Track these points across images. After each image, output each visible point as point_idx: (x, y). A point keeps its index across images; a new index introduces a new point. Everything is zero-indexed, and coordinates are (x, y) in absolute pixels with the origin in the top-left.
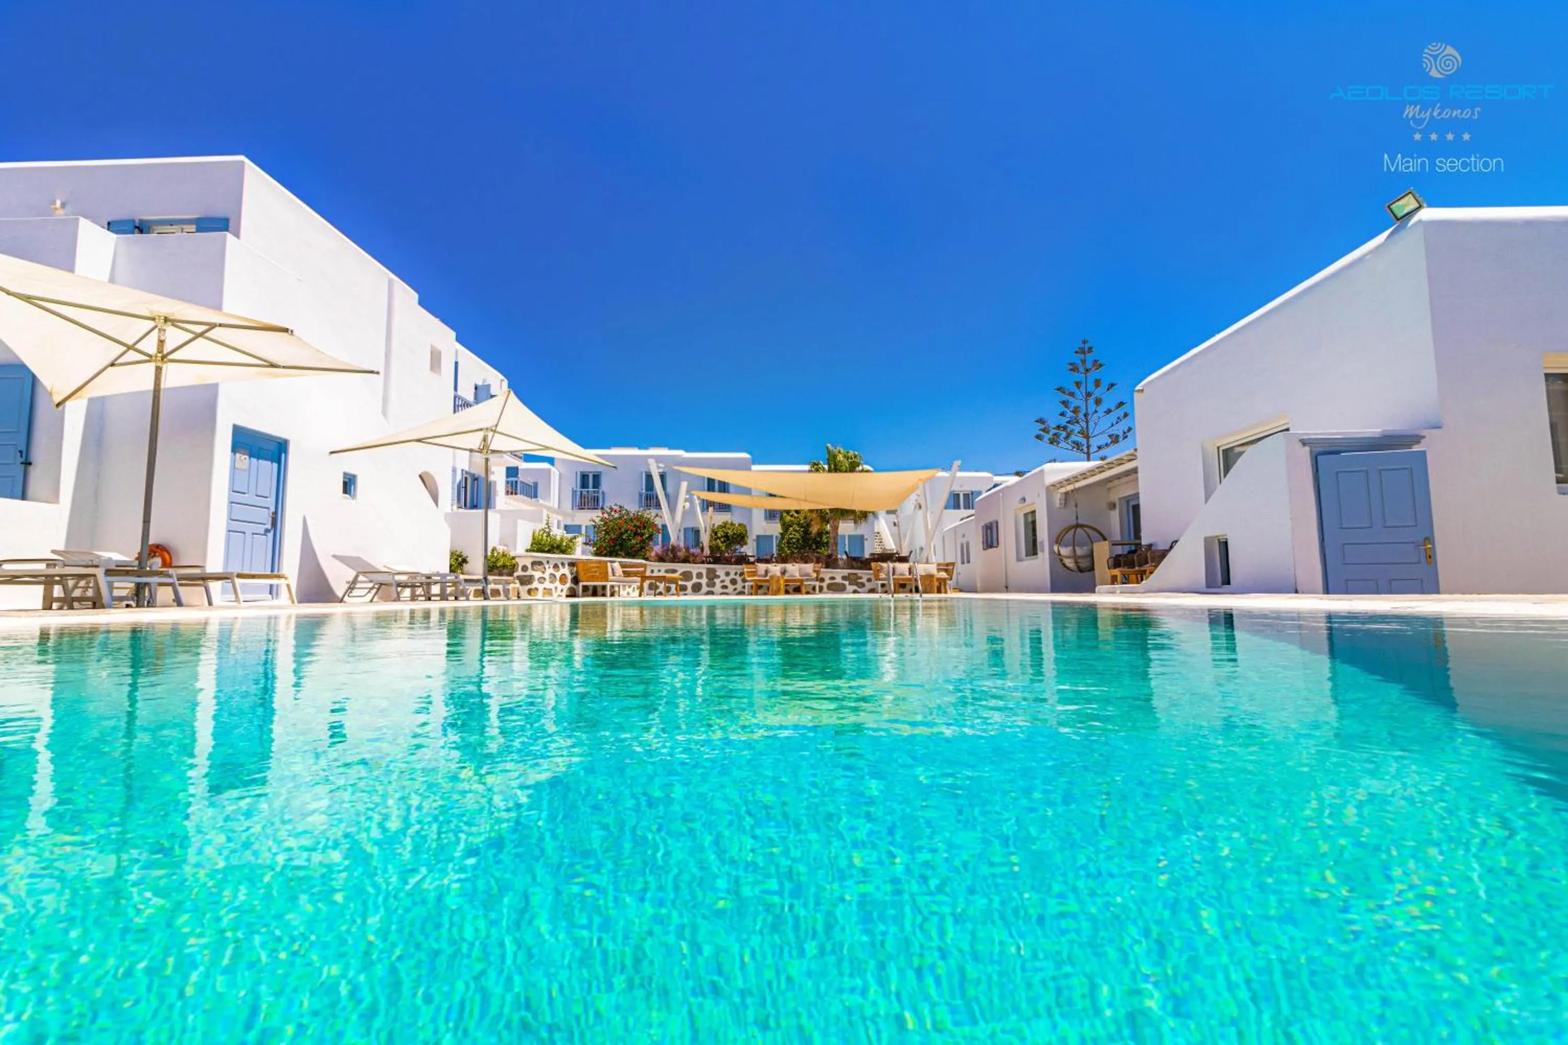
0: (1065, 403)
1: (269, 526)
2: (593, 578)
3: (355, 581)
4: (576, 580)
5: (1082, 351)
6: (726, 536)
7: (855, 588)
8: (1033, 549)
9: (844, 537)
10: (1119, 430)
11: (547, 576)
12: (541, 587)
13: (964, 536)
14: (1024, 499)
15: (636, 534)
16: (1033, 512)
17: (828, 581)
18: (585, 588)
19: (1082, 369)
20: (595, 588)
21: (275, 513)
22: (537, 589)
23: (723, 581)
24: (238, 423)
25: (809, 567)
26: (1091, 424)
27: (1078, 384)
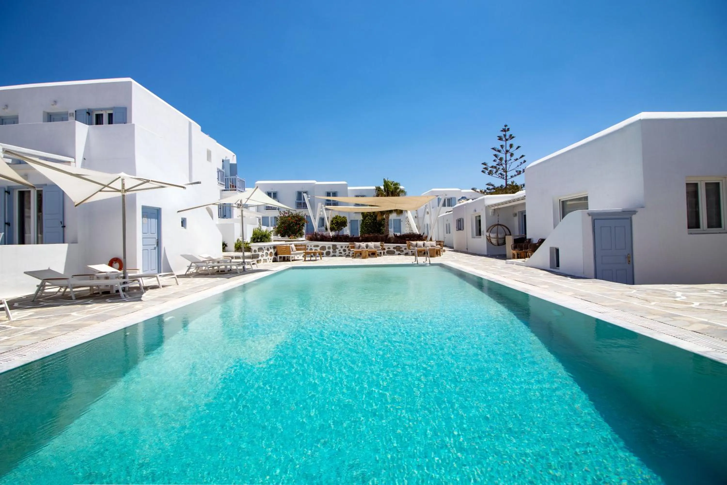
0: (496, 156)
1: (156, 246)
2: (284, 253)
3: (191, 266)
4: (276, 254)
5: (504, 130)
6: (337, 223)
7: (399, 252)
8: (479, 233)
9: (391, 220)
10: (520, 169)
11: (264, 253)
12: (262, 259)
13: (447, 220)
14: (475, 211)
15: (296, 224)
16: (480, 216)
17: (387, 250)
18: (280, 257)
19: (504, 139)
20: (284, 257)
21: (158, 240)
22: (260, 260)
23: (340, 250)
24: (144, 205)
25: (378, 244)
26: (508, 166)
27: (502, 146)
